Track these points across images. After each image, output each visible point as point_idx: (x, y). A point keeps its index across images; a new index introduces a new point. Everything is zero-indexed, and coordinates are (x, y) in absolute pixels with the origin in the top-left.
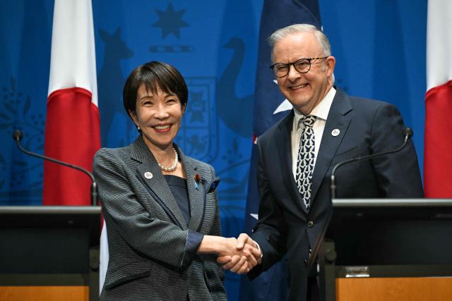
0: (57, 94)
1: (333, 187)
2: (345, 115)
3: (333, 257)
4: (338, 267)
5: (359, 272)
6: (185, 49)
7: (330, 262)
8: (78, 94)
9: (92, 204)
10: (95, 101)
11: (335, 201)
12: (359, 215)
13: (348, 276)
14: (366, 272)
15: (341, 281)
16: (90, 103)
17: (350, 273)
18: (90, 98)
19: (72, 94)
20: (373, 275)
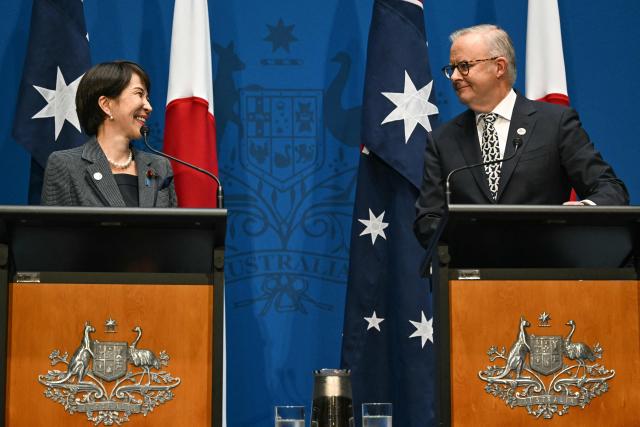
0: (175, 103)
1: (448, 193)
2: (529, 115)
3: (447, 259)
4: (452, 270)
5: (471, 275)
6: (294, 62)
7: (444, 265)
8: (195, 103)
9: (218, 207)
10: (211, 110)
11: (451, 206)
12: (474, 220)
13: (460, 278)
14: (477, 275)
15: (454, 283)
16: (207, 112)
17: (462, 276)
18: (207, 108)
19: (189, 103)
20: (483, 277)
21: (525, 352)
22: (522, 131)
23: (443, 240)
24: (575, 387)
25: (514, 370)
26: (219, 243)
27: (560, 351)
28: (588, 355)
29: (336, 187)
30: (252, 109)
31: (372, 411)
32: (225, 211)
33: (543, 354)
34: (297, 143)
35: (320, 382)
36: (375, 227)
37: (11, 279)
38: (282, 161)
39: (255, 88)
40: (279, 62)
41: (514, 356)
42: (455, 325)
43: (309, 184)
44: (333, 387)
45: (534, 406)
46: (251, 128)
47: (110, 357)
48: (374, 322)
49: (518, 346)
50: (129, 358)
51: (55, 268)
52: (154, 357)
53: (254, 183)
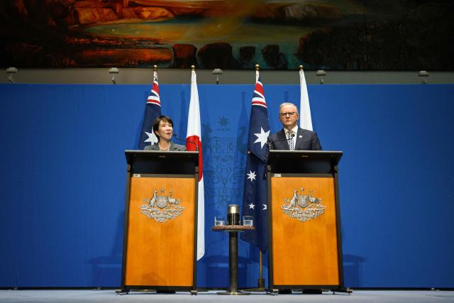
0: (189, 138)
3: (270, 169)
4: (272, 174)
5: (278, 175)
6: (228, 130)
7: (269, 171)
8: (195, 137)
10: (200, 140)
14: (280, 175)
15: (272, 178)
17: (275, 176)
19: (193, 137)
20: (282, 176)
21: (296, 200)
22: (301, 136)
23: (269, 164)
24: (313, 211)
25: (293, 206)
26: (197, 164)
27: (308, 200)
28: (317, 202)
29: (241, 168)
30: (215, 144)
31: (246, 219)
32: (198, 152)
33: (303, 201)
34: (229, 154)
35: (229, 209)
36: (252, 176)
37: (131, 176)
38: (224, 160)
39: (215, 137)
40: (223, 130)
41: (293, 202)
42: (273, 191)
43: (232, 167)
44: (233, 210)
45: (299, 218)
46: (214, 150)
47: (162, 201)
48: (252, 206)
49: (294, 198)
50: (168, 202)
51: (145, 172)
52: (176, 200)
53: (215, 166)
